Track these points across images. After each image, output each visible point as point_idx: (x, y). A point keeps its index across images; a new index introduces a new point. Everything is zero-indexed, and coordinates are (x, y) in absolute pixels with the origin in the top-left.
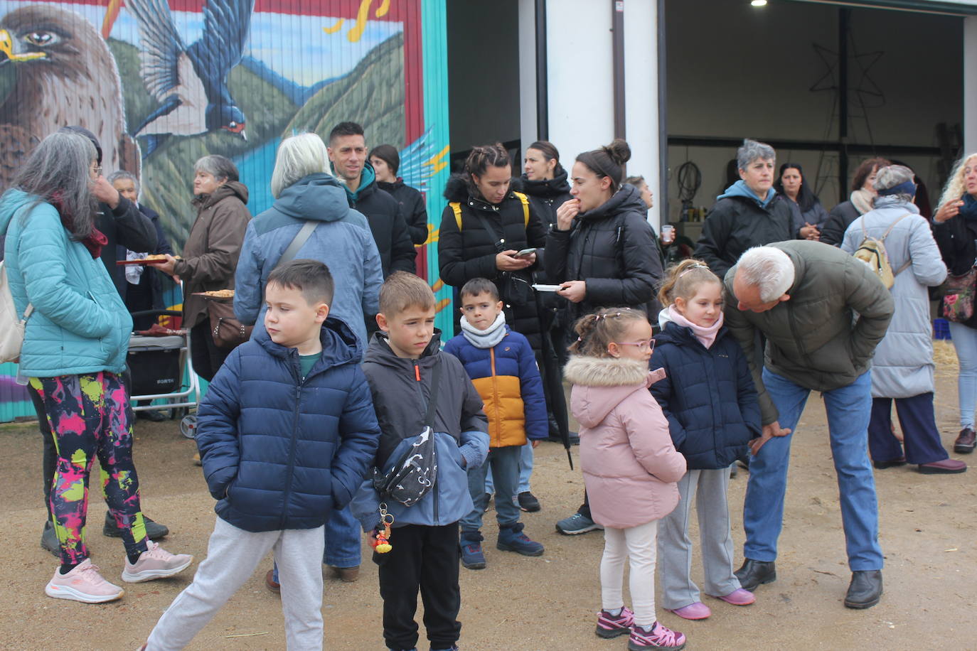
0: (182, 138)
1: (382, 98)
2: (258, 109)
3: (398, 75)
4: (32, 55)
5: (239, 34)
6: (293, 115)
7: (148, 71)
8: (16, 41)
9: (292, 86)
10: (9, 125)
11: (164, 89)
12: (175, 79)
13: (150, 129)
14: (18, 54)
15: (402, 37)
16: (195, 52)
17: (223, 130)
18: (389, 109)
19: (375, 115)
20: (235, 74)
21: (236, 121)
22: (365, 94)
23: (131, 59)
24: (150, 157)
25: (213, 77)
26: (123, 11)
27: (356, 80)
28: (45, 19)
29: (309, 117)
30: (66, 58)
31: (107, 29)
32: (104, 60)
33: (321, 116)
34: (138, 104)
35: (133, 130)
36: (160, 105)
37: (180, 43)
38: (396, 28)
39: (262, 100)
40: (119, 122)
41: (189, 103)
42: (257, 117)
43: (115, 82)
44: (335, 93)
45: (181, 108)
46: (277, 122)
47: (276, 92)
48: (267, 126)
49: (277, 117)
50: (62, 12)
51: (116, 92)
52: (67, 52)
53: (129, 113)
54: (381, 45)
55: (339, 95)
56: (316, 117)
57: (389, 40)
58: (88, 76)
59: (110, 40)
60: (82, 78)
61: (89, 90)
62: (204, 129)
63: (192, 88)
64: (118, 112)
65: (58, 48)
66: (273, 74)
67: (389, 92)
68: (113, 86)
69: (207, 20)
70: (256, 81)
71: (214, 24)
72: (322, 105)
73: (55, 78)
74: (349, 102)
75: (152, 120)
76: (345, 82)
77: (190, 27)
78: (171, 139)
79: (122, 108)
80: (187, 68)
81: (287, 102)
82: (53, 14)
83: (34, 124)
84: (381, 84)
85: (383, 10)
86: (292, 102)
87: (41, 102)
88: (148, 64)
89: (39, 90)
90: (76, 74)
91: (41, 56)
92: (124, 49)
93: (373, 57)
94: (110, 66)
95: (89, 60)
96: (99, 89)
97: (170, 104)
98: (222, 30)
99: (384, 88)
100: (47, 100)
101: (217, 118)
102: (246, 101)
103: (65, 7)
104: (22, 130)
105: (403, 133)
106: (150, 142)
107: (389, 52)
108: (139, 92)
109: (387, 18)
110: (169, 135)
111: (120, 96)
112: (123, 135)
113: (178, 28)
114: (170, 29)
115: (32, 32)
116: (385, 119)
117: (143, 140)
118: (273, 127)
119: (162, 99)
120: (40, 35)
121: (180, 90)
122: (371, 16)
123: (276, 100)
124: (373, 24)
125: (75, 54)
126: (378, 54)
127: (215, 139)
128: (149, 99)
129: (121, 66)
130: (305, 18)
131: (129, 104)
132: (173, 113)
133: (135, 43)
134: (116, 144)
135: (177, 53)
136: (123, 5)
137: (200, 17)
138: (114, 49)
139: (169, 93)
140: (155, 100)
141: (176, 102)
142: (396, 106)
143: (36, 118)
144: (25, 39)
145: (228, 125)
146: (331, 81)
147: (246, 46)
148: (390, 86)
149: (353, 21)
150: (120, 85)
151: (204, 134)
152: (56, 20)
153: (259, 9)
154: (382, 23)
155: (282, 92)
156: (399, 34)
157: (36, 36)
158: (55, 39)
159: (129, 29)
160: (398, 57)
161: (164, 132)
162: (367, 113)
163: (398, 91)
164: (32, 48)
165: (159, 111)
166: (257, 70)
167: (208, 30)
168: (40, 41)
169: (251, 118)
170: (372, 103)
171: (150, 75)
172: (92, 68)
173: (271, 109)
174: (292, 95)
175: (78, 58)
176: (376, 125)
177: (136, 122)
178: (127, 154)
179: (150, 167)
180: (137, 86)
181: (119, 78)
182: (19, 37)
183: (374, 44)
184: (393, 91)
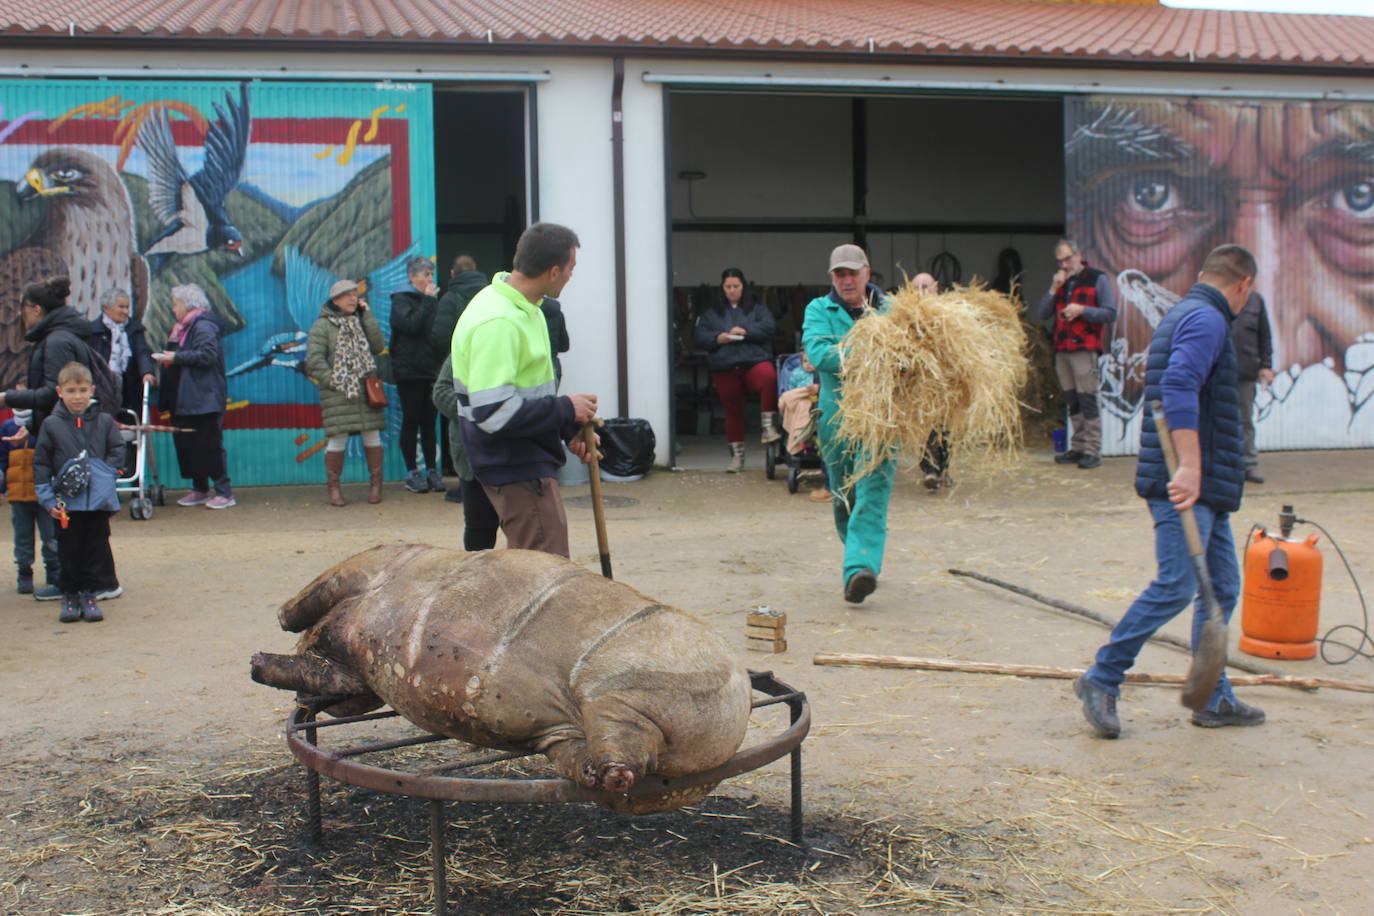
0: (187, 256)
1: (369, 214)
2: (253, 228)
3: (384, 193)
4: (57, 190)
5: (236, 163)
6: (283, 234)
7: (155, 199)
8: (45, 179)
9: (283, 207)
10: (38, 248)
11: (169, 215)
12: (179, 205)
13: (156, 249)
14: (46, 189)
15: (390, 158)
16: (197, 181)
17: (222, 247)
18: (374, 226)
19: (361, 230)
20: (233, 199)
21: (234, 240)
22: (353, 212)
23: (140, 189)
24: (157, 273)
25: (211, 202)
26: (134, 148)
27: (345, 198)
28: (69, 159)
29: (300, 234)
30: (84, 190)
31: (120, 165)
32: (119, 192)
33: (311, 233)
34: (147, 227)
35: (142, 250)
36: (166, 228)
37: (184, 173)
38: (385, 150)
39: (257, 221)
40: (130, 243)
41: (190, 225)
42: (252, 235)
43: (127, 209)
44: (323, 212)
45: (184, 230)
46: (270, 239)
47: (269, 213)
48: (261, 243)
49: (269, 236)
50: (83, 153)
51: (128, 217)
52: (88, 185)
53: (140, 236)
54: (370, 167)
55: (328, 214)
56: (307, 233)
57: (377, 162)
58: (105, 205)
59: (123, 174)
60: (100, 206)
61: (105, 217)
62: (204, 246)
63: (195, 212)
64: (130, 234)
65: (79, 182)
66: (268, 197)
67: (376, 209)
68: (125, 213)
69: (208, 152)
70: (250, 204)
71: (215, 157)
72: (311, 224)
73: (77, 208)
74: (337, 219)
75: (159, 240)
76: (334, 202)
77: (192, 159)
78: (175, 257)
79: (133, 231)
80: (190, 196)
81: (279, 221)
82: (74, 154)
83: (59, 246)
84: (368, 202)
85: (371, 135)
86: (284, 221)
87: (64, 228)
88: (155, 193)
89: (62, 218)
90: (95, 204)
91: (65, 189)
92: (134, 181)
93: (361, 178)
94: (121, 196)
95: (104, 190)
96: (113, 216)
97: (175, 226)
98: (220, 160)
99: (372, 206)
100: (70, 226)
101: (217, 237)
102: (242, 222)
103: (84, 148)
104: (48, 251)
105: (389, 246)
106: (157, 260)
107: (376, 173)
108: (148, 217)
109: (374, 142)
110: (173, 253)
111: (132, 221)
112: (134, 254)
113: (181, 161)
114: (175, 162)
115: (58, 170)
116: (372, 234)
117: (150, 258)
118: (267, 244)
119: (167, 222)
120: (65, 172)
121: (183, 214)
122: (360, 140)
123: (269, 220)
124: (360, 148)
125: (94, 186)
126: (367, 175)
127: (215, 256)
128: (155, 223)
129: (133, 195)
130: (295, 146)
131: (139, 227)
132: (178, 235)
133: (144, 174)
134: (127, 261)
135: (181, 183)
136: (134, 143)
137: (200, 151)
138: (127, 182)
139: (173, 218)
140: (161, 224)
141: (179, 225)
142: (384, 220)
143: (61, 242)
144: (53, 176)
145: (226, 242)
146: (318, 202)
147: (242, 173)
148: (377, 202)
149: (341, 147)
150: (132, 211)
151: (206, 252)
152: (78, 159)
153: (254, 140)
154: (370, 147)
155: (274, 211)
156: (387, 156)
157: (61, 173)
158: (75, 175)
159: (139, 164)
160: (386, 177)
161: (171, 250)
162: (354, 229)
163: (386, 205)
164: (59, 183)
165: (165, 232)
166: (252, 194)
167: (208, 162)
168: (64, 177)
169: (246, 236)
170: (360, 219)
171: (157, 202)
172: (107, 197)
173: (264, 227)
174: (285, 215)
175: (95, 190)
176: (362, 241)
177: (145, 243)
178: (137, 271)
179: (157, 281)
180: (145, 212)
181: (131, 206)
182: (48, 174)
183: (360, 167)
184: (380, 207)
